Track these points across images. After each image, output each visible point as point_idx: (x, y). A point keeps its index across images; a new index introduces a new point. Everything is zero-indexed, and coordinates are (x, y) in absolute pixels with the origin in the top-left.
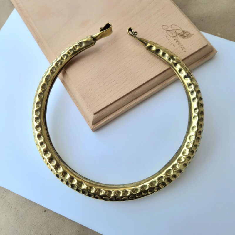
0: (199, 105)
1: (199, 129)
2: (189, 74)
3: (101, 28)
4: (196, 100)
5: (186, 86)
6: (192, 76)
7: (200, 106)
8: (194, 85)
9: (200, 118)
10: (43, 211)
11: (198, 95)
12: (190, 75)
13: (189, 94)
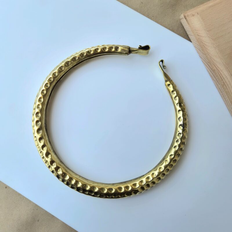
0: (177, 153)
1: (164, 171)
2: (185, 125)
3: (140, 46)
4: (177, 148)
5: (177, 132)
6: (186, 127)
7: (177, 155)
8: (183, 136)
9: (171, 164)
10: (5, 187)
11: (181, 145)
12: (185, 126)
13: (175, 140)
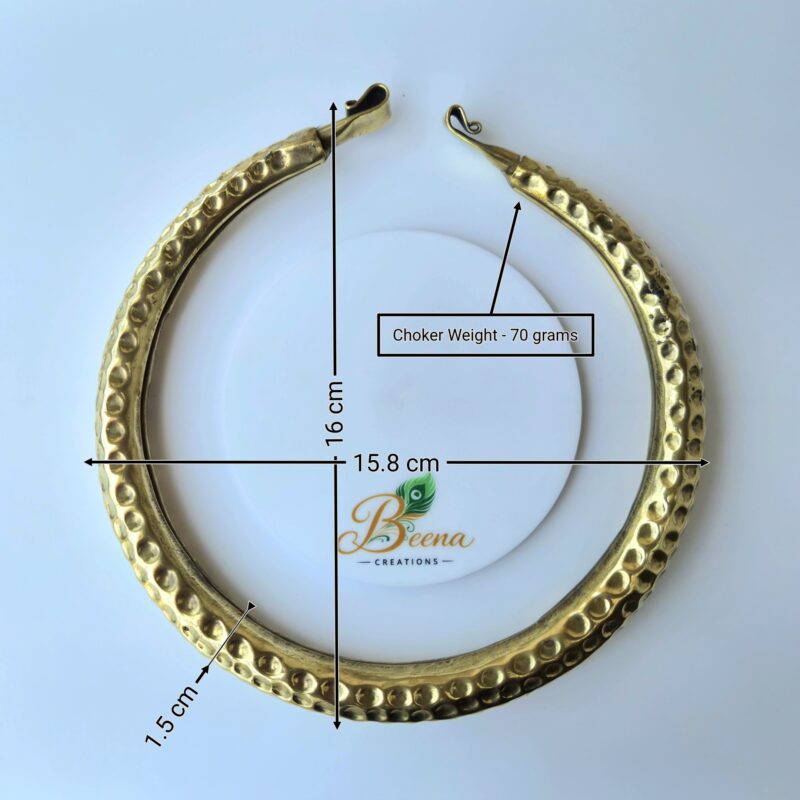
0: (691, 392)
1: (684, 477)
2: (658, 280)
3: (349, 103)
4: (680, 376)
5: (646, 324)
6: (668, 288)
7: (693, 396)
8: (674, 322)
9: (690, 439)
11: (687, 358)
12: (662, 285)
13: (656, 353)
